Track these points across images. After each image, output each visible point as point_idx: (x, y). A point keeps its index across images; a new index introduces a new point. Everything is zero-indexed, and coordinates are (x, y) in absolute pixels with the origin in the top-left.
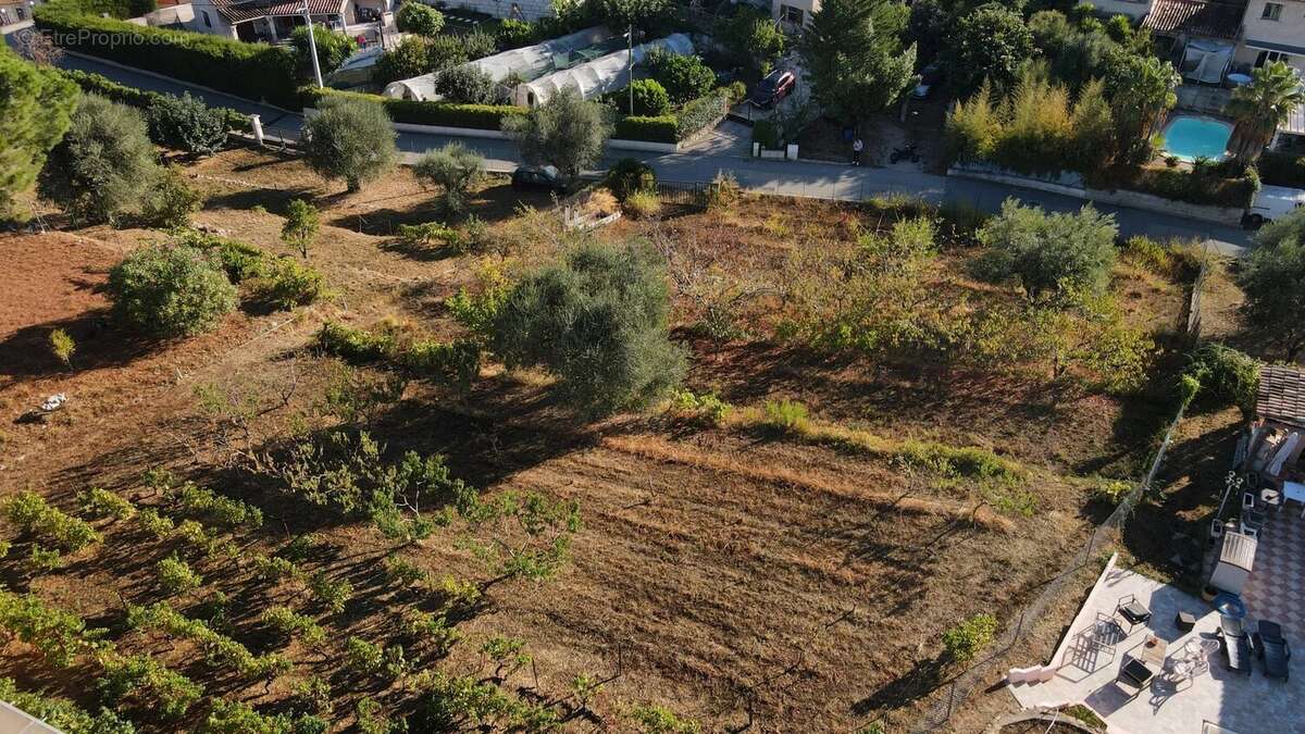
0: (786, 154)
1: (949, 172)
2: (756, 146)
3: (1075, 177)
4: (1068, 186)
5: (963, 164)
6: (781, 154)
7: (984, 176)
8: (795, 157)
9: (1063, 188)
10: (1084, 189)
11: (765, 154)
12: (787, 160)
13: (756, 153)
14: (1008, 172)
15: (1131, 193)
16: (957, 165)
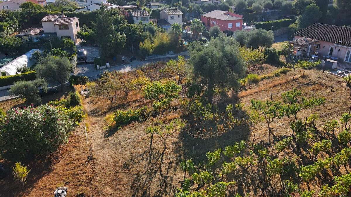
0: (106, 66)
1: (146, 59)
2: (98, 66)
3: (172, 52)
4: (171, 55)
5: (148, 56)
6: (105, 67)
7: (153, 58)
8: (109, 67)
9: (170, 55)
10: (174, 54)
11: (101, 68)
12: (107, 68)
13: (98, 68)
14: (158, 55)
15: (183, 52)
16: (147, 57)
